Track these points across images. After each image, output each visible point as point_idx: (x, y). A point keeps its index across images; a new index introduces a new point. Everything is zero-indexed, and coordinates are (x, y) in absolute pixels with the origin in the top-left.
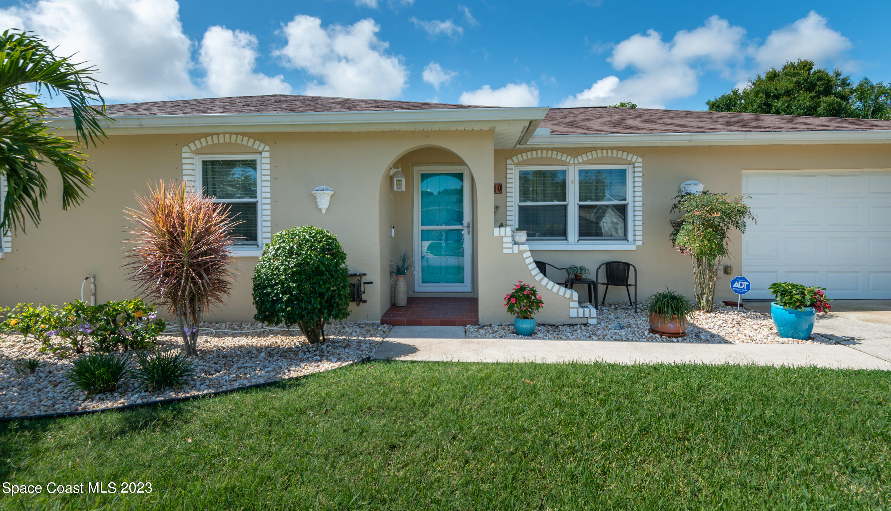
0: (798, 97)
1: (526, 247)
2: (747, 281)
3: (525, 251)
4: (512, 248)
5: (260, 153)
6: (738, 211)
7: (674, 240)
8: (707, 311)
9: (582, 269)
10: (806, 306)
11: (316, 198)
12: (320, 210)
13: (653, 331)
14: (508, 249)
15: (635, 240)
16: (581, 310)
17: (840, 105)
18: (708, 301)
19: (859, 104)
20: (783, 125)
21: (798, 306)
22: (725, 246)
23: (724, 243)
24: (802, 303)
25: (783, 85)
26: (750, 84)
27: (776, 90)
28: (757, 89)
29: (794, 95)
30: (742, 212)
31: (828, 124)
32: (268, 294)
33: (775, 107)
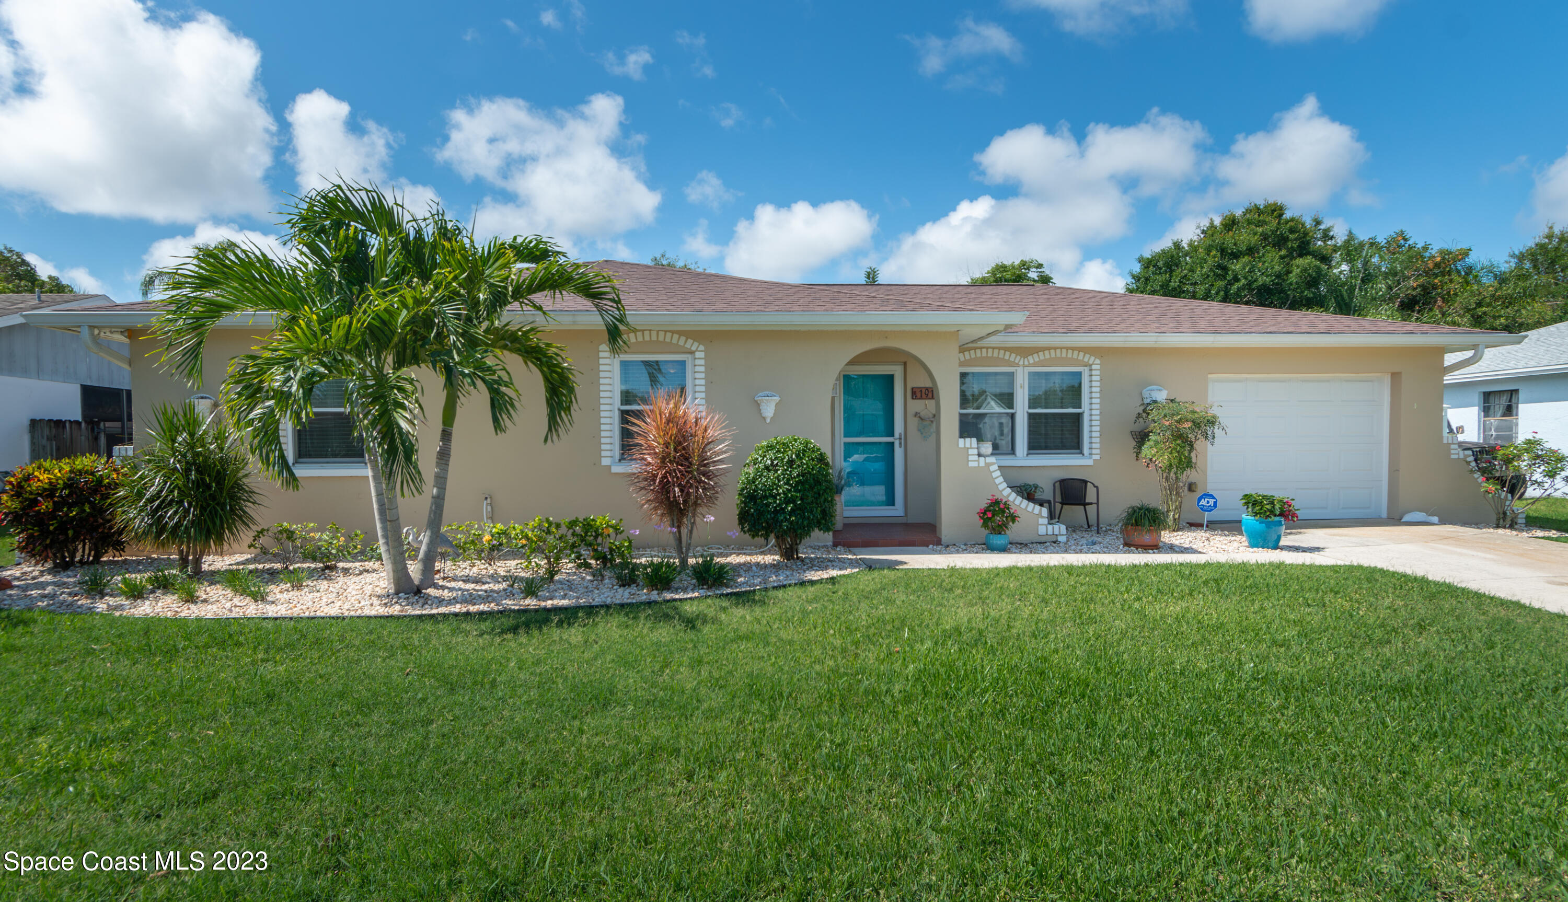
0: (1263, 255)
1: (992, 459)
2: (1214, 498)
3: (993, 464)
4: (978, 461)
5: (692, 353)
6: (1208, 421)
7: (1138, 453)
8: (1174, 530)
9: (1036, 487)
10: (1275, 515)
11: (759, 405)
12: (764, 418)
13: (1126, 544)
14: (974, 462)
15: (1091, 454)
16: (1050, 527)
17: (1318, 270)
18: (1175, 520)
19: (1345, 267)
20: (1252, 323)
21: (1268, 516)
22: (1194, 460)
23: (1193, 455)
24: (1272, 512)
25: (1245, 238)
26: (1199, 232)
27: (1235, 244)
28: (1209, 242)
29: (1258, 253)
30: (1212, 422)
31: (1300, 323)
32: (768, 505)
33: (1233, 271)
